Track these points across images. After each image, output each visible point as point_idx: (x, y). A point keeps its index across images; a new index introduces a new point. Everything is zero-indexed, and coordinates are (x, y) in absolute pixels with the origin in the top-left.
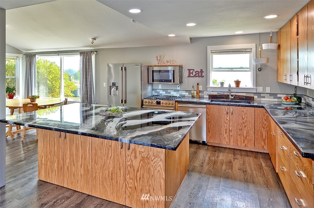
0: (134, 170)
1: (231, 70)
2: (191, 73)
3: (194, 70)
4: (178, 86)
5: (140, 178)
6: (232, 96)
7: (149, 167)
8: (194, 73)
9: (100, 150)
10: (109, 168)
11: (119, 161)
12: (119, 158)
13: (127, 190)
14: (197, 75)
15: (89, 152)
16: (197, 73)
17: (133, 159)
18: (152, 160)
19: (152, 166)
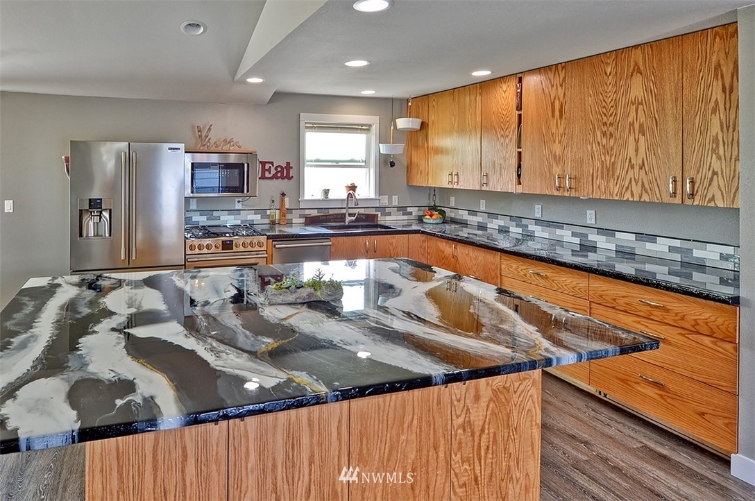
0: (473, 435)
1: (336, 164)
2: (267, 170)
3: (272, 163)
4: (237, 200)
5: (488, 448)
6: (350, 215)
7: (508, 411)
8: (273, 171)
9: (379, 414)
10: (406, 457)
11: (434, 425)
12: (433, 417)
13: (455, 493)
14: (279, 175)
15: (339, 433)
16: (279, 169)
17: (470, 405)
18: (515, 389)
19: (516, 405)
